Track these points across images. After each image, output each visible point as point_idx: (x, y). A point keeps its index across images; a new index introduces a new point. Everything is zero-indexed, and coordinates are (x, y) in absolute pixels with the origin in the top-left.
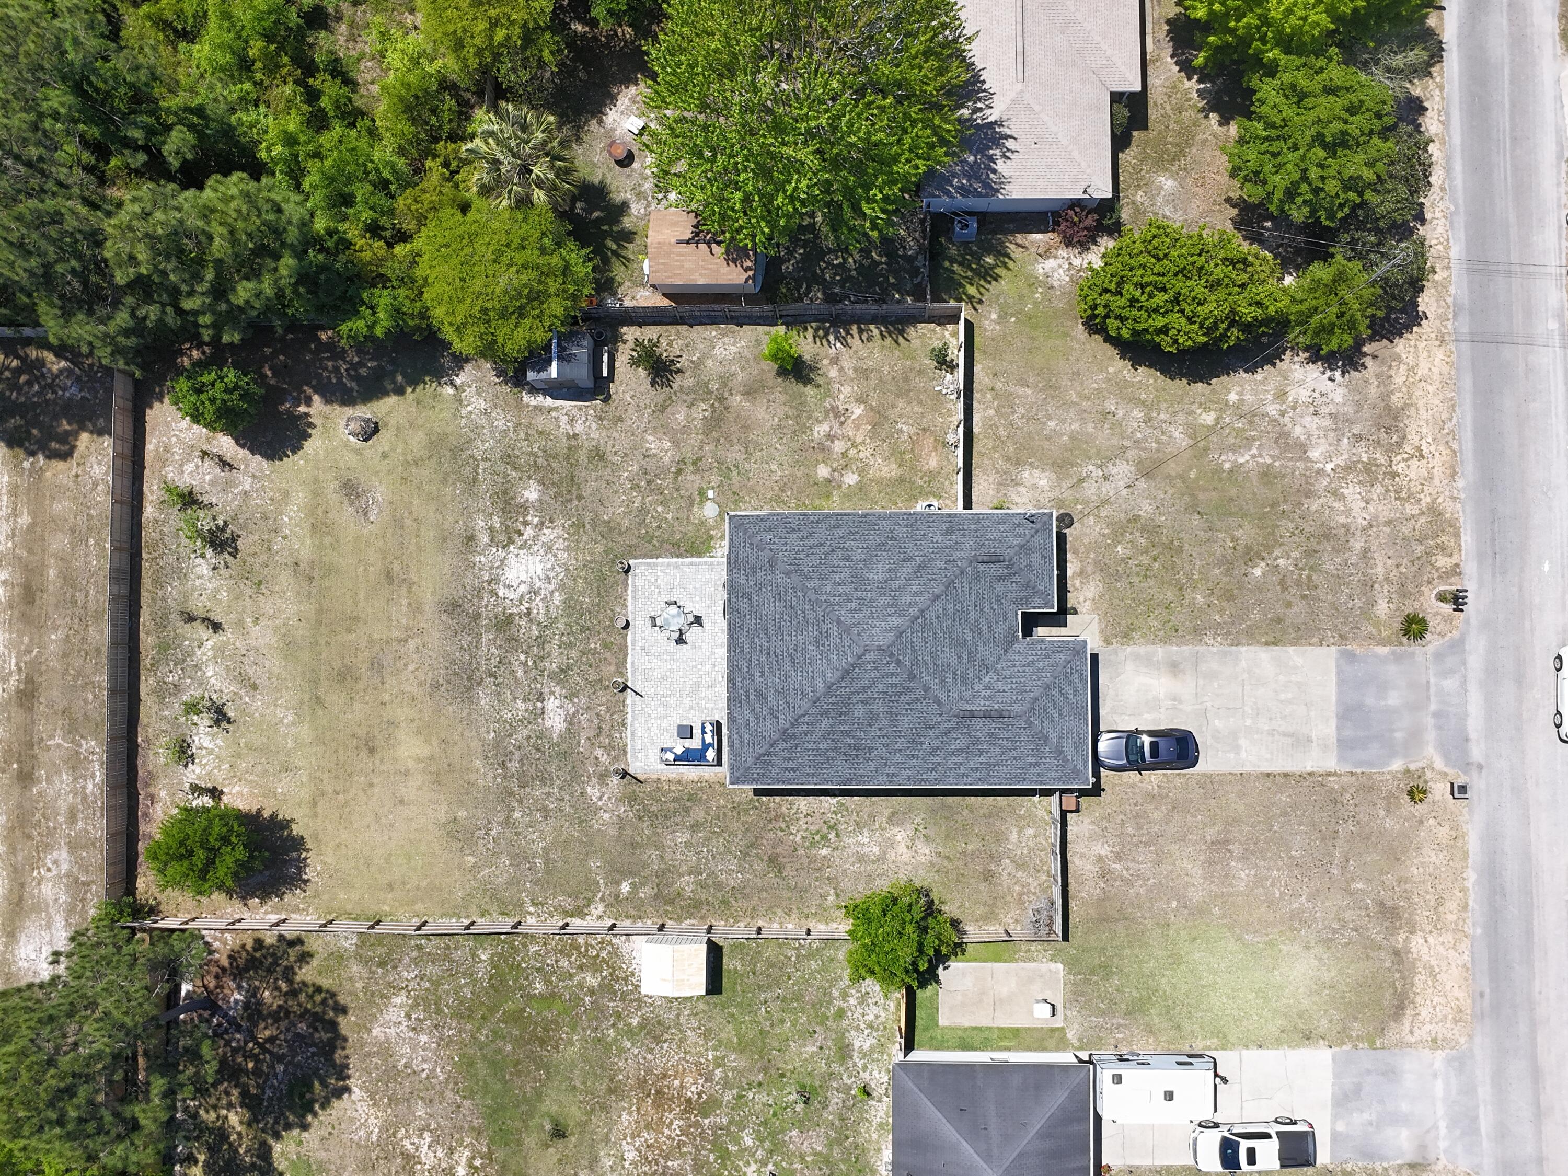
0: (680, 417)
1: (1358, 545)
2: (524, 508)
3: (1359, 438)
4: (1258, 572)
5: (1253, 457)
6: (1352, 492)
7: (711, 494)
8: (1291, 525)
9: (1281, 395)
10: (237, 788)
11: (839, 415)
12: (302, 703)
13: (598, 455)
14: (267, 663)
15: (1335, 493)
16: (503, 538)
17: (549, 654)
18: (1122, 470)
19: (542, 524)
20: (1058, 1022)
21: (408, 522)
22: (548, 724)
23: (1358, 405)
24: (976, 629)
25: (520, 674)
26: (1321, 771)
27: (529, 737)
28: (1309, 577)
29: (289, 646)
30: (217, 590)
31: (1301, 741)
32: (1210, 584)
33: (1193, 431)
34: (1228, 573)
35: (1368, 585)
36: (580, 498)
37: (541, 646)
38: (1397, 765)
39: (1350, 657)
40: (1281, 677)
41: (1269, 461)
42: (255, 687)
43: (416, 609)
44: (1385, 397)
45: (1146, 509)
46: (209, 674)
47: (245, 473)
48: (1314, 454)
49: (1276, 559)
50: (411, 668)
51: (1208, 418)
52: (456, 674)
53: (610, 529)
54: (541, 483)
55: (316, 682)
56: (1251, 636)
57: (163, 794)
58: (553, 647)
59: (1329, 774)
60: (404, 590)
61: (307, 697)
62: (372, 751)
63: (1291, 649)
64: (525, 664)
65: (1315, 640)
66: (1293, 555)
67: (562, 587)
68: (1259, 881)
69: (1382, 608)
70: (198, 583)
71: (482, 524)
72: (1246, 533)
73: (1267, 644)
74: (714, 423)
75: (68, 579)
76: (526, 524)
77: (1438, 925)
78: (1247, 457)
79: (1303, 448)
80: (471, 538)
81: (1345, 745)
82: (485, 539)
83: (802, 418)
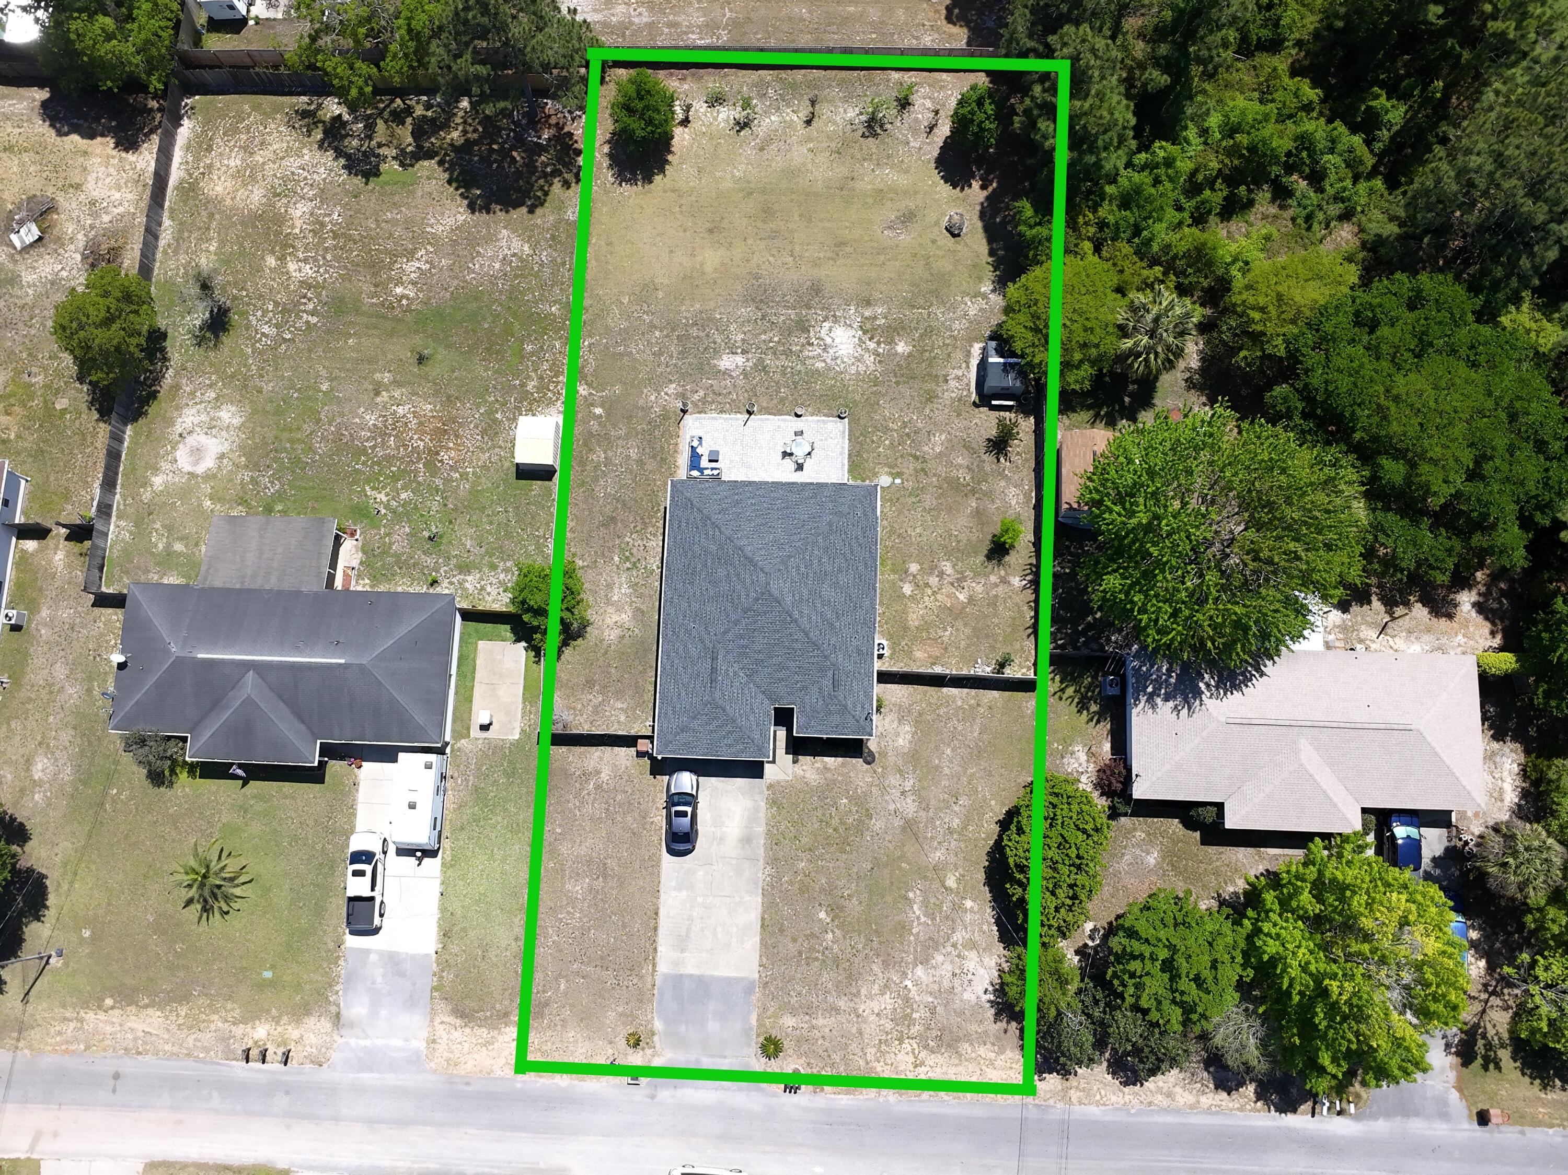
0: (960, 460)
1: (842, 1003)
2: (891, 342)
3: (933, 1011)
4: (822, 915)
5: (918, 918)
6: (887, 1002)
7: (898, 481)
8: (860, 947)
9: (972, 945)
10: (687, 137)
11: (959, 582)
12: (749, 182)
13: (931, 397)
14: (779, 158)
15: (886, 987)
16: (868, 326)
17: (778, 359)
18: (910, 807)
19: (878, 355)
20: (475, 732)
21: (882, 258)
22: (725, 357)
23: (961, 1013)
24: (781, 668)
25: (763, 337)
26: (657, 959)
27: (715, 343)
28: (817, 959)
29: (791, 173)
30: (835, 123)
31: (682, 943)
32: (813, 874)
33: (939, 870)
34: (822, 890)
35: (809, 1010)
36: (897, 383)
37: (784, 353)
38: (658, 1025)
39: (749, 989)
40: (735, 929)
41: (914, 931)
42: (762, 149)
43: (816, 263)
44: (968, 1038)
45: (877, 825)
46: (773, 118)
47: (923, 143)
48: (920, 971)
49: (832, 931)
50: (771, 259)
51: (951, 882)
52: (765, 291)
53: (872, 405)
54: (910, 355)
55: (763, 192)
56: (769, 905)
57: (686, 86)
58: (783, 361)
59: (654, 965)
60: (831, 255)
61: (752, 186)
62: (711, 231)
63: (758, 939)
64: (771, 341)
65: (764, 960)
66: (835, 946)
67: (829, 369)
68: (572, 901)
69: (789, 1021)
70: (841, 110)
71: (879, 311)
72: (854, 907)
73: (763, 919)
74: (954, 485)
75: (847, 20)
76: (879, 343)
78: (918, 913)
79: (925, 961)
80: (868, 303)
81: (678, 980)
82: (867, 314)
83: (957, 553)
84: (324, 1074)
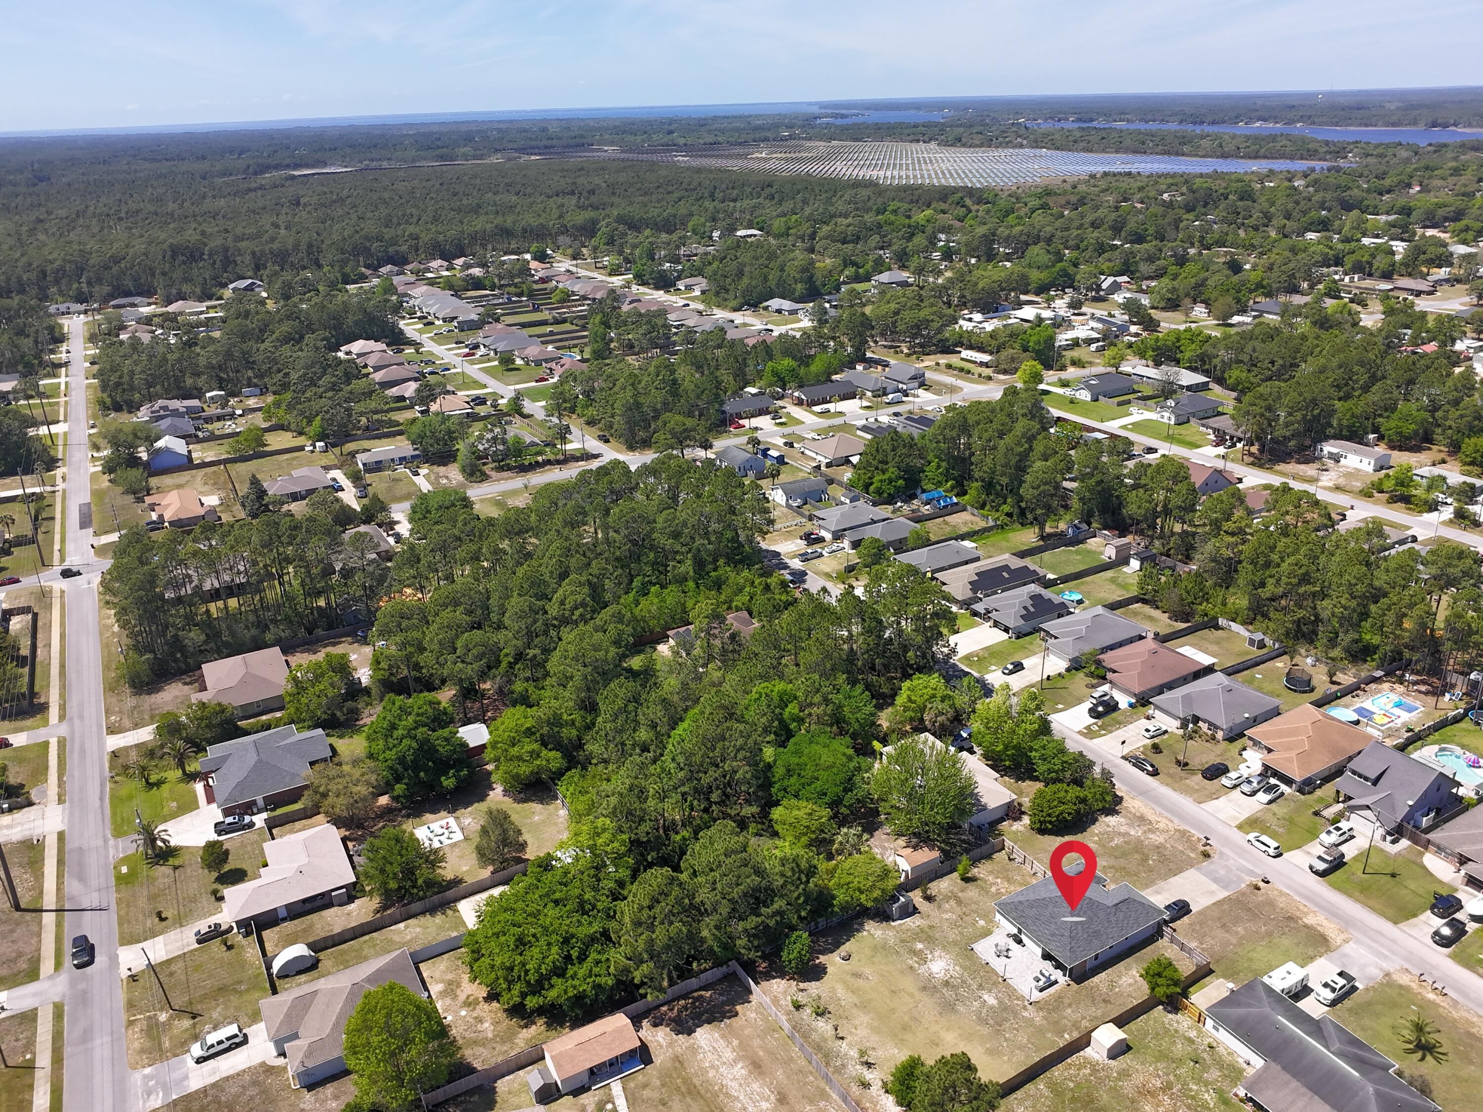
0: (948, 906)
1: (1168, 846)
2: (921, 951)
3: (1139, 825)
4: (1151, 863)
6: (1152, 836)
7: (977, 918)
8: (1146, 849)
9: (1108, 826)
11: (994, 884)
13: (931, 927)
15: (1148, 838)
16: (922, 962)
17: (970, 984)
19: (932, 952)
21: (885, 974)
22: (990, 1003)
23: (1130, 819)
25: (966, 995)
26: (1227, 896)
27: (988, 1011)
28: (1165, 858)
29: (876, 1030)
31: (1213, 892)
32: (1145, 872)
34: (1144, 866)
35: (1182, 852)
36: (937, 940)
37: (965, 983)
38: (1243, 885)
39: (1199, 869)
40: (1188, 881)
41: (1123, 840)
43: (912, 995)
44: (1134, 815)
47: (812, 989)
48: (1132, 833)
49: (1152, 858)
50: (927, 1013)
52: (944, 1006)
53: (955, 943)
54: (920, 942)
56: (1168, 877)
58: (970, 981)
59: (1229, 896)
60: (902, 993)
63: (1182, 874)
64: (965, 991)
65: (1185, 870)
66: (1155, 855)
67: (956, 964)
68: (1245, 929)
69: (1192, 855)
71: (911, 962)
72: (1137, 857)
73: (1174, 876)
74: (959, 903)
75: (770, 1053)
76: (926, 954)
77: (1307, 914)
78: (1116, 842)
79: (1128, 834)
80: (911, 967)
81: (1225, 887)
82: (916, 965)
83: (985, 891)
84: (1406, 966)
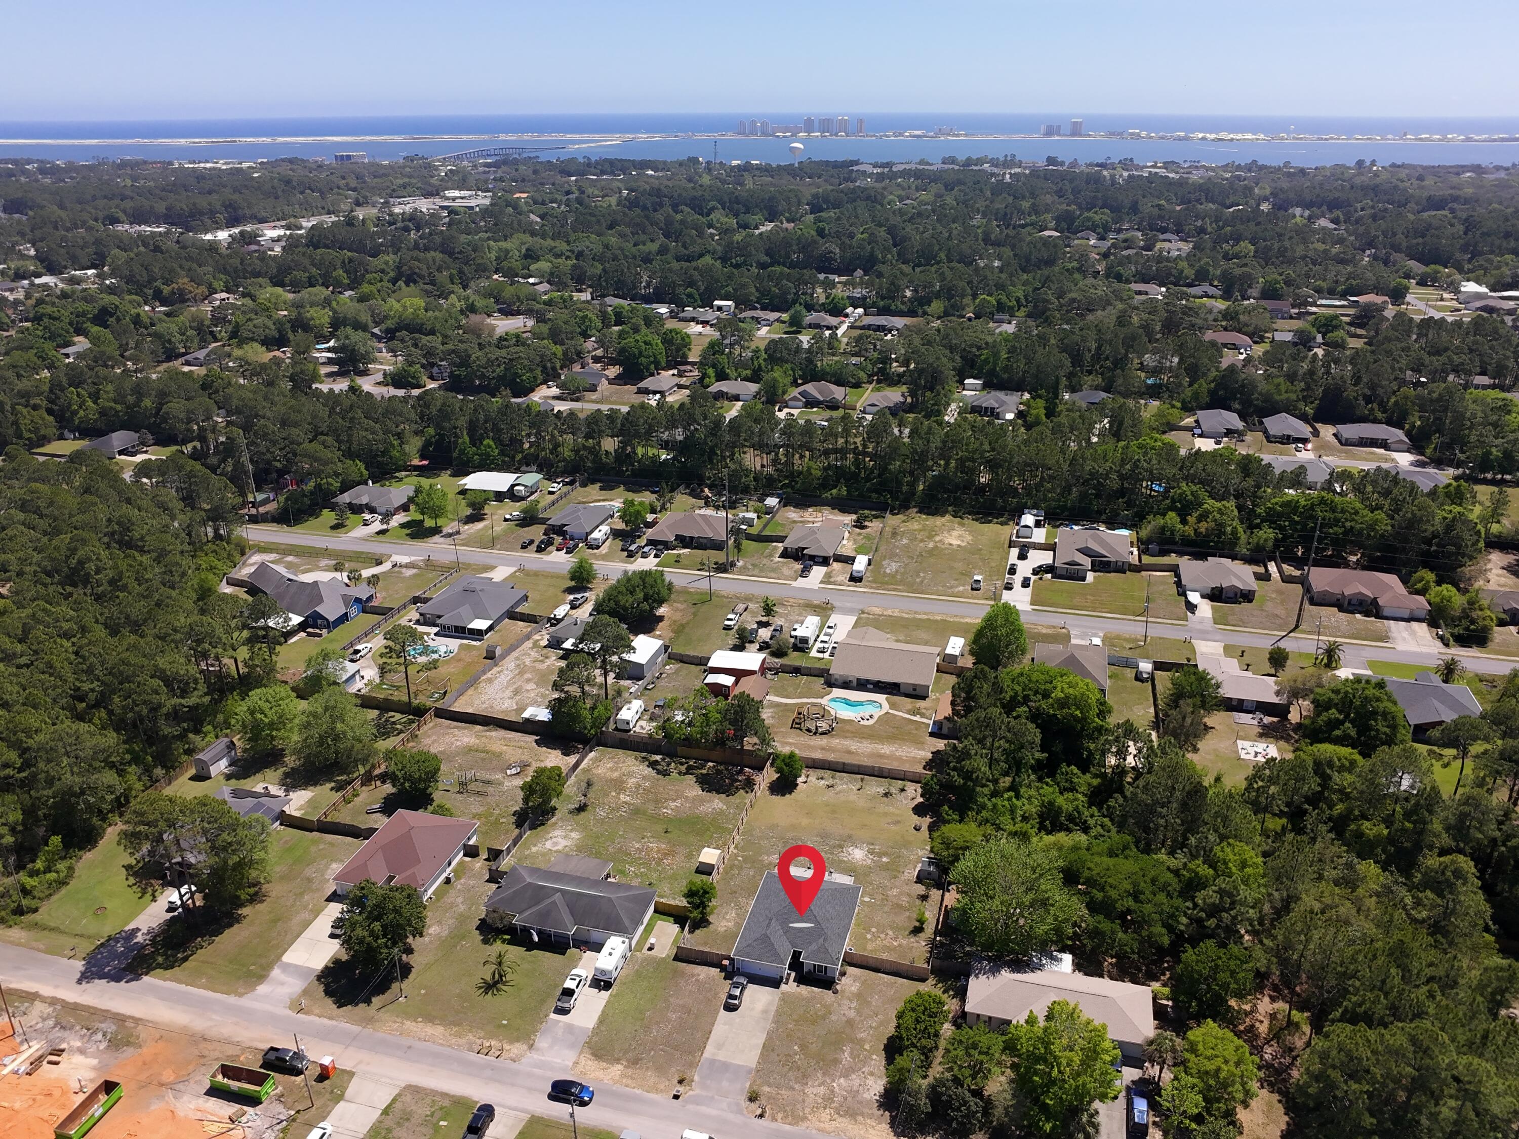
0: (904, 899)
1: (797, 1087)
2: (880, 857)
3: (846, 1099)
4: (796, 1048)
5: (846, 1058)
6: (822, 1090)
7: (873, 901)
8: (813, 1064)
9: (872, 1074)
10: (804, 786)
11: (896, 939)
12: (828, 802)
13: (895, 877)
15: (822, 1084)
16: (871, 851)
18: (852, 1014)
19: (873, 860)
20: (645, 950)
21: (882, 832)
23: (860, 1103)
25: (822, 848)
26: (705, 1051)
28: (788, 1065)
29: (848, 802)
30: (870, 792)
31: (720, 1047)
32: (795, 1031)
33: (861, 1042)
34: (798, 1038)
35: (778, 1087)
36: (880, 870)
38: (696, 1078)
39: (749, 1071)
40: (749, 1045)
41: (843, 1063)
42: (837, 794)
43: (852, 829)
44: (862, 1114)
45: (834, 1018)
46: (844, 786)
47: (908, 802)
48: (842, 1080)
49: (799, 1055)
50: (832, 825)
51: (867, 1047)
52: (827, 834)
53: (867, 876)
54: (888, 862)
55: (834, 806)
56: (769, 1038)
57: (808, 772)
58: (829, 856)
59: (702, 1053)
60: (859, 828)
61: (830, 804)
62: (807, 814)
63: (759, 1051)
64: (825, 849)
65: (760, 1061)
66: (799, 1062)
67: (849, 861)
68: (669, 1021)
69: (766, 1089)
70: (875, 788)
71: (877, 847)
72: (813, 1048)
73: (764, 1043)
74: (899, 906)
76: (875, 857)
77: (623, 1076)
78: (846, 1056)
79: (846, 1076)
80: (873, 844)
81: (713, 1062)
82: (871, 847)
83: (896, 929)
84: (515, 1066)
